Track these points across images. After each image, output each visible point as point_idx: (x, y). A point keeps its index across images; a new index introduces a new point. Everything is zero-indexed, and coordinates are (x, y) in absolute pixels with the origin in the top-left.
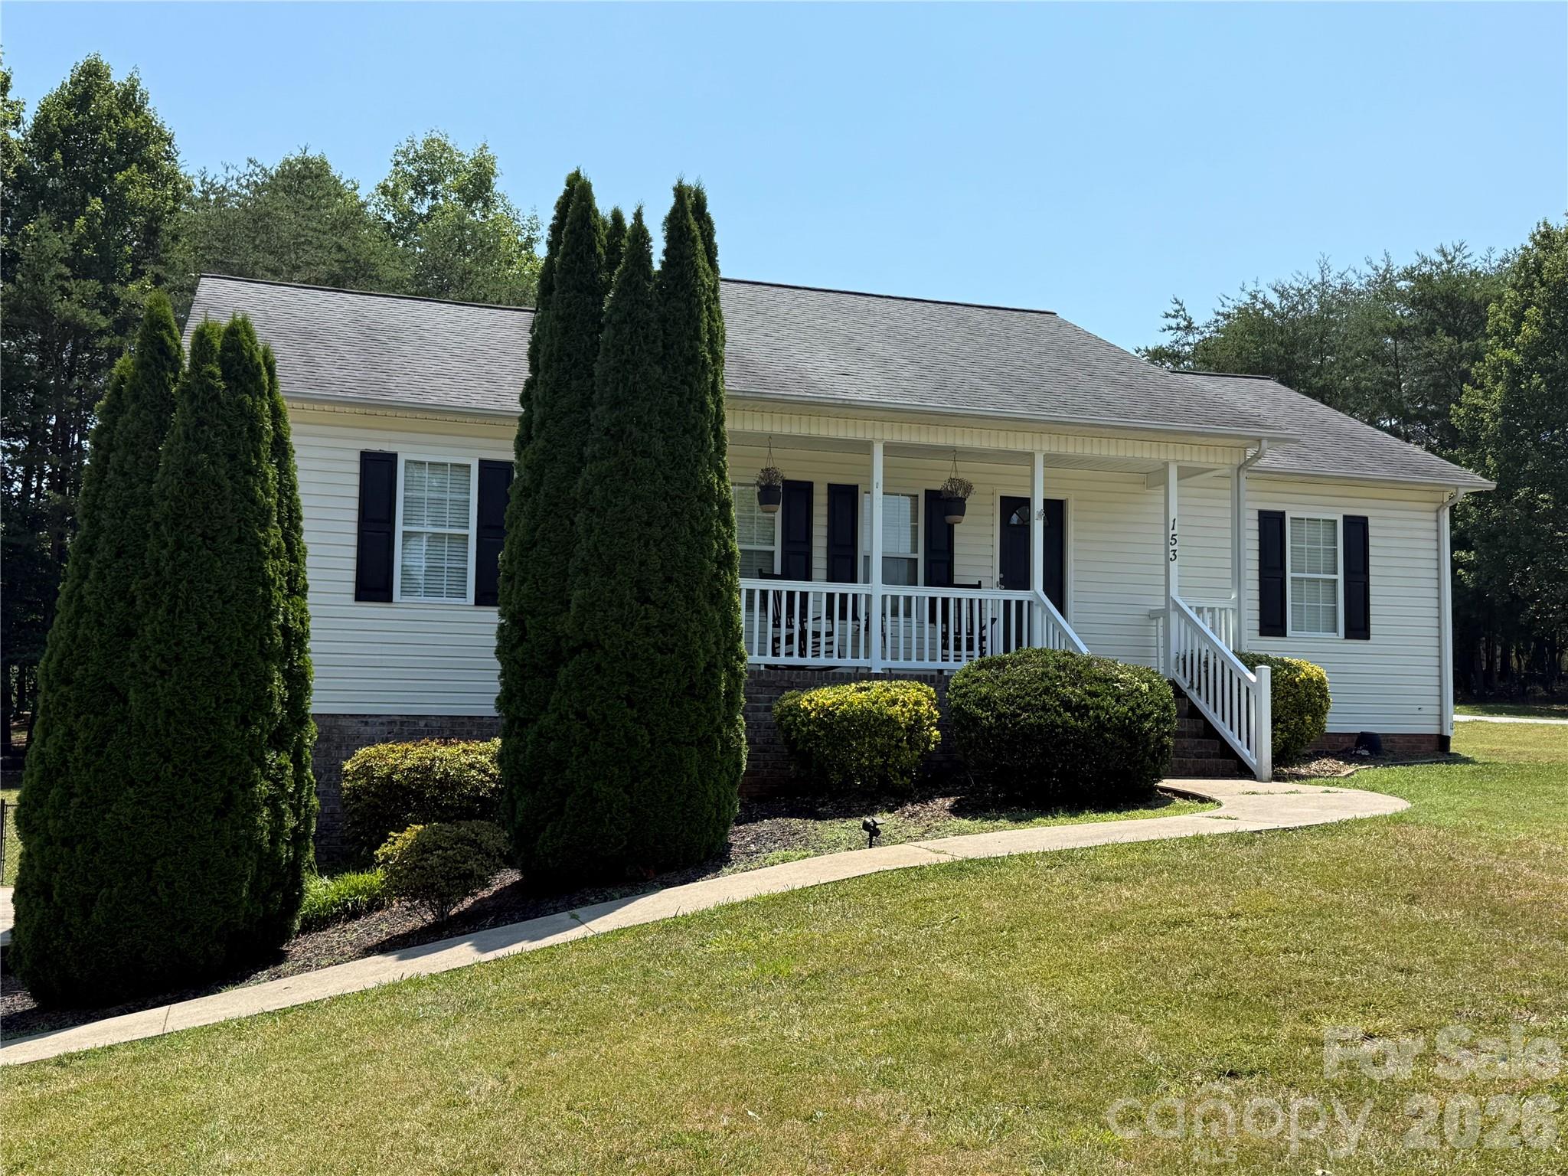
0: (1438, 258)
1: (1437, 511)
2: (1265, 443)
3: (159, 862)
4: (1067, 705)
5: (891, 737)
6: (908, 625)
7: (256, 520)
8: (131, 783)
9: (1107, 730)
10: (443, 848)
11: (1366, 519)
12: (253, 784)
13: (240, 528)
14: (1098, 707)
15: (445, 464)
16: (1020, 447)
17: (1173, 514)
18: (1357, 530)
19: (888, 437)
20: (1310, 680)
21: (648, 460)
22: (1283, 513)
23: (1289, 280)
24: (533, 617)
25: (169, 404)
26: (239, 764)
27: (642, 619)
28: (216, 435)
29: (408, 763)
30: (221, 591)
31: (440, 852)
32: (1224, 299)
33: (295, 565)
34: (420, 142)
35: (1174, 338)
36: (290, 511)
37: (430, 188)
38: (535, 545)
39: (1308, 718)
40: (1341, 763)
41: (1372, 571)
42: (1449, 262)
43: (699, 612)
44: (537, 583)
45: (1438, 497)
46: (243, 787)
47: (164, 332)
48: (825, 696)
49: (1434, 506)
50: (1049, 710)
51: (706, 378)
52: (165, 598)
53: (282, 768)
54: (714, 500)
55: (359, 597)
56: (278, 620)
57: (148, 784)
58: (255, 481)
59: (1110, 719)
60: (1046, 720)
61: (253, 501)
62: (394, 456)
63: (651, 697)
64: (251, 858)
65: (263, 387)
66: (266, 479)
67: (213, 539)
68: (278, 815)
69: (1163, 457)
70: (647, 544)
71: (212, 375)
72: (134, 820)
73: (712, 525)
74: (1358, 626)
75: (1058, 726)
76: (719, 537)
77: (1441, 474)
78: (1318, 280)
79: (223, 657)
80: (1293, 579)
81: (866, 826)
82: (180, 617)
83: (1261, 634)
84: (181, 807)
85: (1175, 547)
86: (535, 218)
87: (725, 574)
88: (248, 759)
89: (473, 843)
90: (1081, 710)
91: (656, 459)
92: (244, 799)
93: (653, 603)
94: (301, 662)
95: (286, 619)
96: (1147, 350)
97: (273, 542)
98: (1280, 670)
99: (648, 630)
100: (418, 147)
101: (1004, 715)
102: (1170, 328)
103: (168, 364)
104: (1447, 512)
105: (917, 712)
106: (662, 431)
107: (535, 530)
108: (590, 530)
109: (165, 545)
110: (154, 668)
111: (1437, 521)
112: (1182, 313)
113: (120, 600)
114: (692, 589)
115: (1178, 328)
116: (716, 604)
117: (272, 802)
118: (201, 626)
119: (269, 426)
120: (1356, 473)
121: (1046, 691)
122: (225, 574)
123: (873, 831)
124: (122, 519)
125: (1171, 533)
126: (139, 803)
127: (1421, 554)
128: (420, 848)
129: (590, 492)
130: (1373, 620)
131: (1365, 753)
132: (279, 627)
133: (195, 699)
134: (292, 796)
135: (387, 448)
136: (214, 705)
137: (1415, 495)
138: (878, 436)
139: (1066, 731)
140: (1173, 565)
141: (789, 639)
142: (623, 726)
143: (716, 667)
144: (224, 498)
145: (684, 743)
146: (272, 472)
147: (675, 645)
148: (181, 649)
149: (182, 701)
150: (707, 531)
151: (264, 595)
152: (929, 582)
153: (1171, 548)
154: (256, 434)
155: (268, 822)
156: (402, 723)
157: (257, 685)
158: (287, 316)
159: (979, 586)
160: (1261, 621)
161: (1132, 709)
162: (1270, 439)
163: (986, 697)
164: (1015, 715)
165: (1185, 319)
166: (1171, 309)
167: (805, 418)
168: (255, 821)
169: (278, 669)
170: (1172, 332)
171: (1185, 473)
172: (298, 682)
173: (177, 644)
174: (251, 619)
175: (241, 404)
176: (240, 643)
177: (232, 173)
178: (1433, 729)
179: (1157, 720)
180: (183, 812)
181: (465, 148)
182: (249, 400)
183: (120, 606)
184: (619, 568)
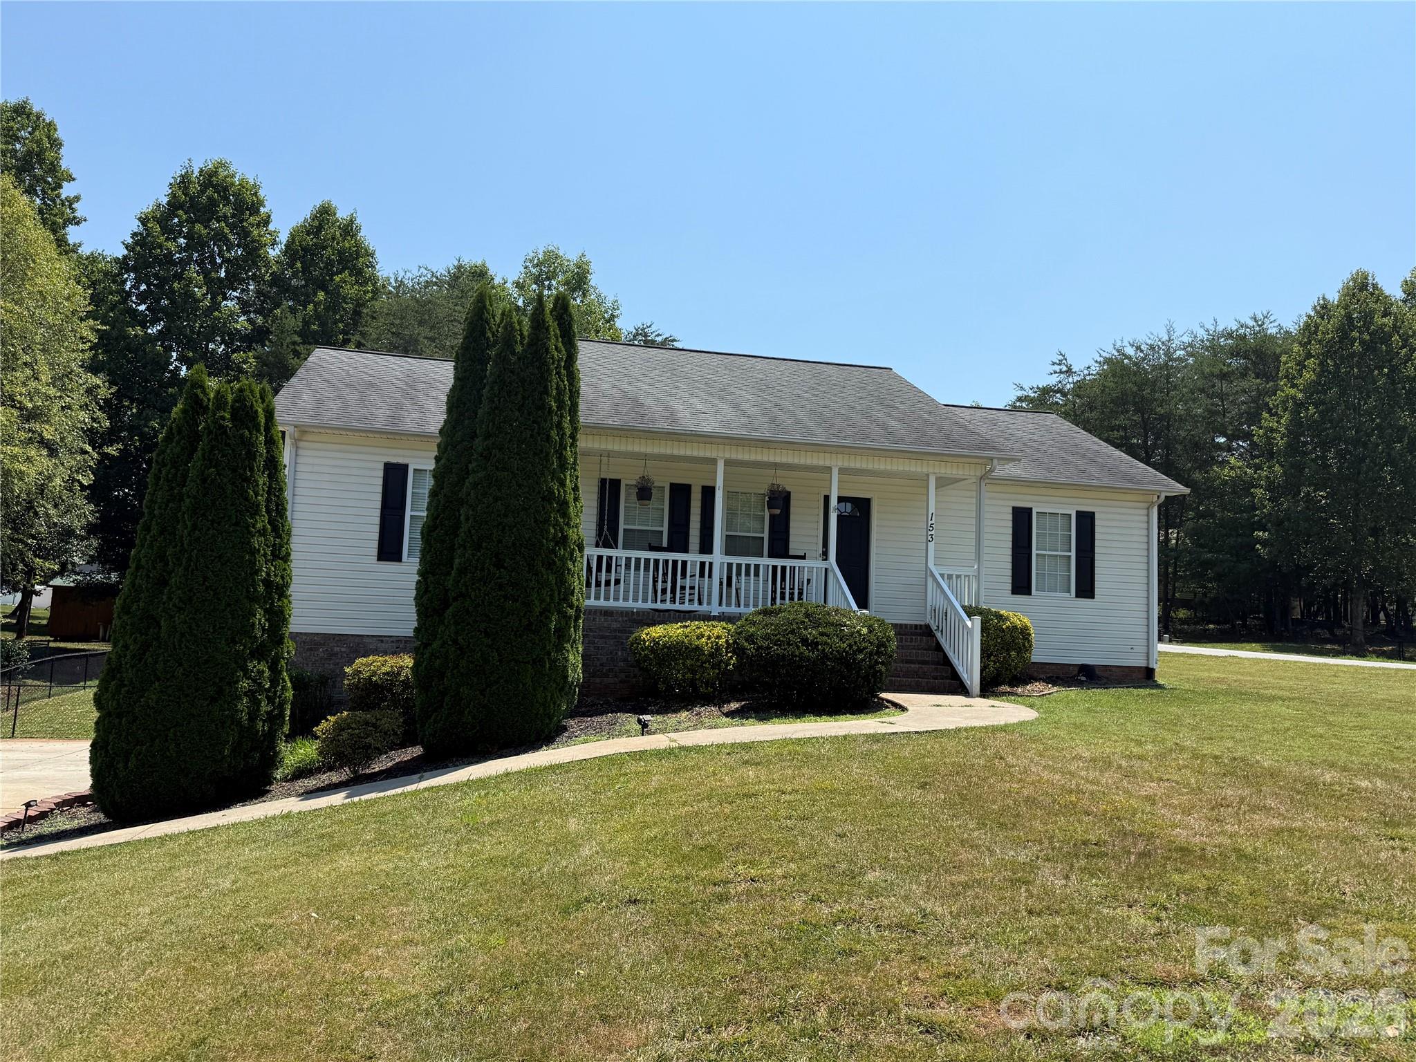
0: (1251, 323)
1: (1148, 509)
2: (995, 462)
3: (172, 730)
4: (805, 641)
5: (698, 660)
6: (756, 583)
7: (248, 511)
8: (158, 680)
9: (829, 659)
10: (352, 728)
11: (1093, 513)
12: (237, 682)
13: (237, 516)
14: (826, 644)
15: (426, 470)
16: (821, 463)
17: (932, 510)
18: (1086, 522)
19: (727, 456)
20: (1015, 627)
21: (506, 473)
22: (1031, 509)
23: (1144, 339)
24: (434, 575)
25: (196, 437)
26: (227, 669)
27: (497, 578)
28: (223, 456)
29: (384, 669)
30: (220, 557)
31: (349, 731)
32: (1101, 352)
33: (278, 540)
34: (541, 253)
35: (1058, 379)
36: (277, 505)
37: (547, 283)
38: (437, 527)
39: (1013, 653)
40: (1050, 686)
41: (1097, 550)
42: (1260, 326)
43: (537, 575)
44: (436, 553)
45: (1149, 498)
46: (229, 684)
47: (199, 391)
48: (657, 631)
49: (1146, 505)
50: (792, 645)
51: (552, 419)
52: (184, 561)
53: (261, 673)
54: (554, 500)
55: (380, 559)
56: (261, 576)
57: (168, 680)
58: (248, 485)
59: (831, 653)
60: (788, 652)
61: (247, 499)
62: (407, 466)
63: (501, 631)
64: (233, 730)
65: (259, 424)
66: (258, 485)
67: (219, 523)
68: (256, 703)
69: (925, 470)
70: (504, 529)
71: (223, 418)
72: (157, 703)
73: (551, 517)
74: (1086, 588)
75: (796, 656)
76: (557, 524)
77: (1152, 483)
78: (1165, 338)
79: (219, 599)
80: (1037, 555)
81: (639, 721)
82: (192, 574)
83: (1013, 593)
84: (187, 695)
85: (933, 532)
86: (617, 301)
87: (560, 549)
88: (234, 665)
89: (374, 725)
90: (814, 645)
91: (512, 472)
92: (230, 692)
93: (505, 568)
94: (280, 603)
95: (268, 574)
96: (1038, 388)
97: (259, 525)
98: (992, 620)
99: (501, 587)
100: (540, 256)
101: (761, 647)
102: (1055, 372)
103: (200, 411)
104: (1156, 507)
105: (717, 643)
106: (518, 454)
107: (436, 518)
108: (467, 519)
109: (186, 528)
110: (174, 605)
111: (1148, 515)
112: (1064, 361)
113: (160, 562)
114: (534, 560)
115: (1061, 372)
116: (552, 570)
117: (251, 694)
118: (205, 579)
119: (262, 449)
120: (1085, 482)
121: (793, 632)
122: (223, 545)
123: (644, 725)
124: (165, 510)
125: (930, 522)
126: (162, 692)
127: (1135, 539)
128: (339, 728)
129: (469, 495)
130: (1097, 584)
131: (1084, 678)
132: (262, 581)
133: (198, 626)
134: (268, 690)
135: (401, 461)
136: (212, 631)
137: (1129, 497)
138: (721, 455)
139: (801, 659)
140: (931, 545)
141: (664, 591)
142: (480, 650)
143: (549, 612)
144: (226, 497)
145: (523, 662)
146: (262, 480)
147: (519, 596)
148: (192, 594)
149: (190, 628)
150: (547, 521)
151: (250, 561)
152: (772, 555)
153: (930, 533)
154: (252, 456)
155: (247, 707)
156: (406, 642)
157: (243, 618)
158: (362, 374)
159: (803, 557)
160: (1013, 583)
161: (850, 646)
162: (999, 459)
163: (752, 635)
164: (768, 648)
165: (1067, 366)
166: (1056, 359)
167: (670, 443)
168: (236, 706)
169: (261, 607)
170: (1057, 375)
171: (942, 483)
172: (278, 618)
173: (190, 591)
174: (240, 575)
175: (242, 436)
176: (231, 590)
177: (408, 275)
178: (1141, 663)
179: (871, 654)
180: (188, 698)
181: (570, 255)
182: (247, 433)
183: (159, 565)
184: (484, 544)
